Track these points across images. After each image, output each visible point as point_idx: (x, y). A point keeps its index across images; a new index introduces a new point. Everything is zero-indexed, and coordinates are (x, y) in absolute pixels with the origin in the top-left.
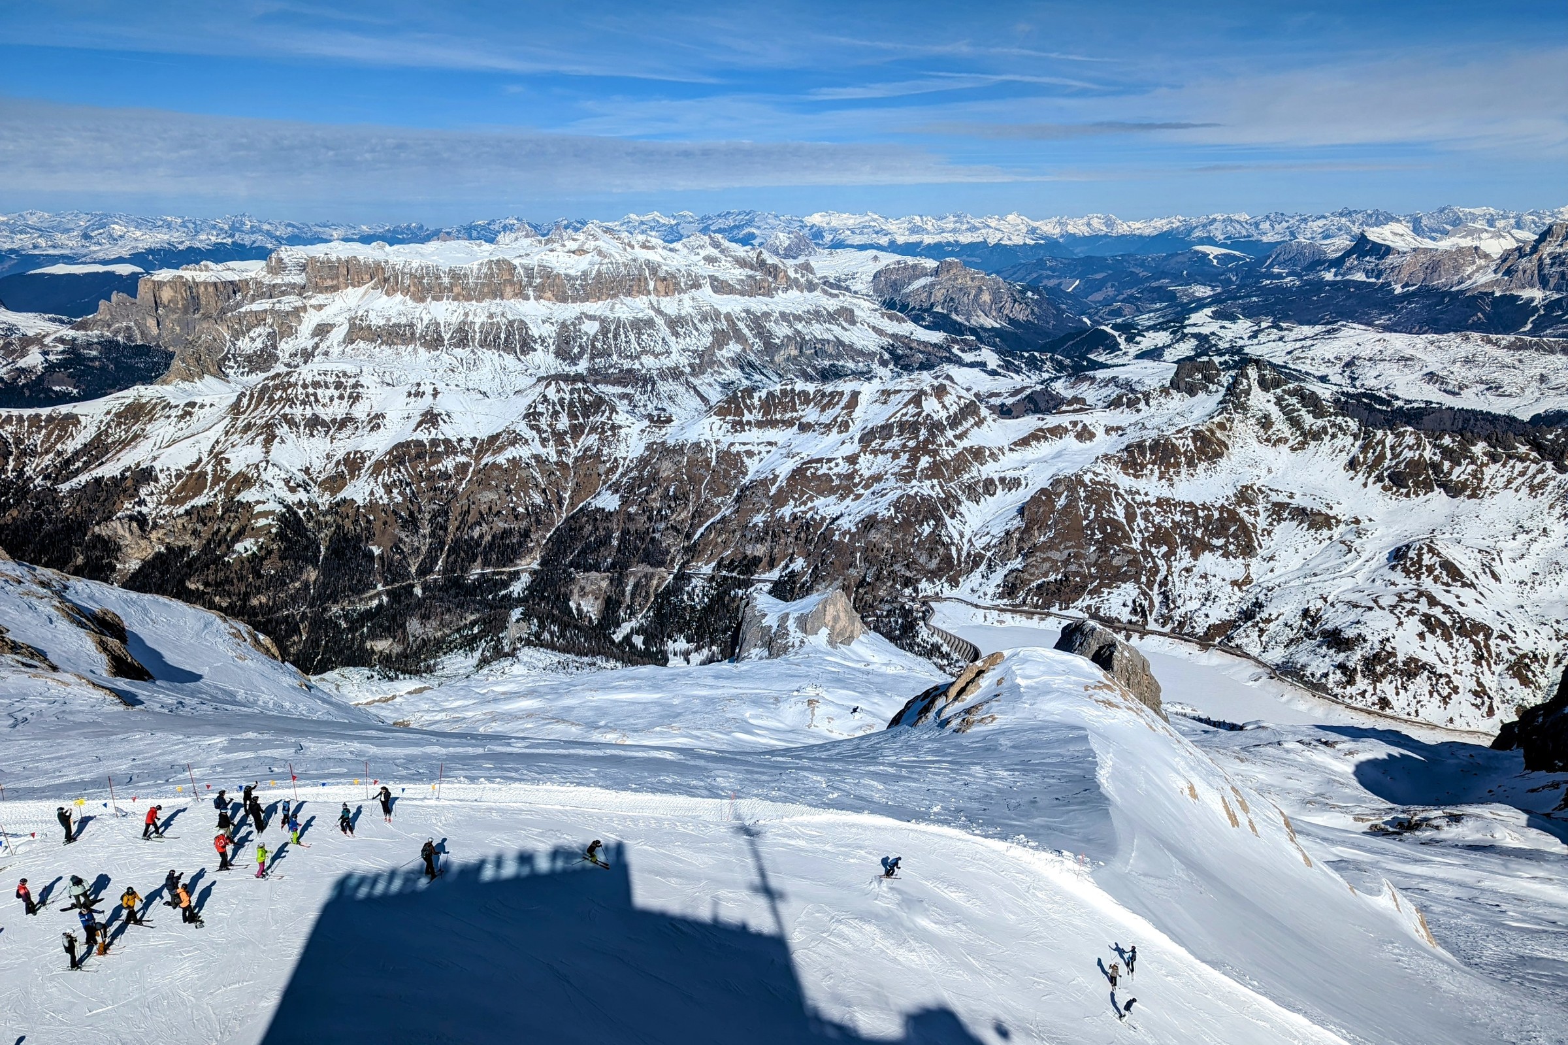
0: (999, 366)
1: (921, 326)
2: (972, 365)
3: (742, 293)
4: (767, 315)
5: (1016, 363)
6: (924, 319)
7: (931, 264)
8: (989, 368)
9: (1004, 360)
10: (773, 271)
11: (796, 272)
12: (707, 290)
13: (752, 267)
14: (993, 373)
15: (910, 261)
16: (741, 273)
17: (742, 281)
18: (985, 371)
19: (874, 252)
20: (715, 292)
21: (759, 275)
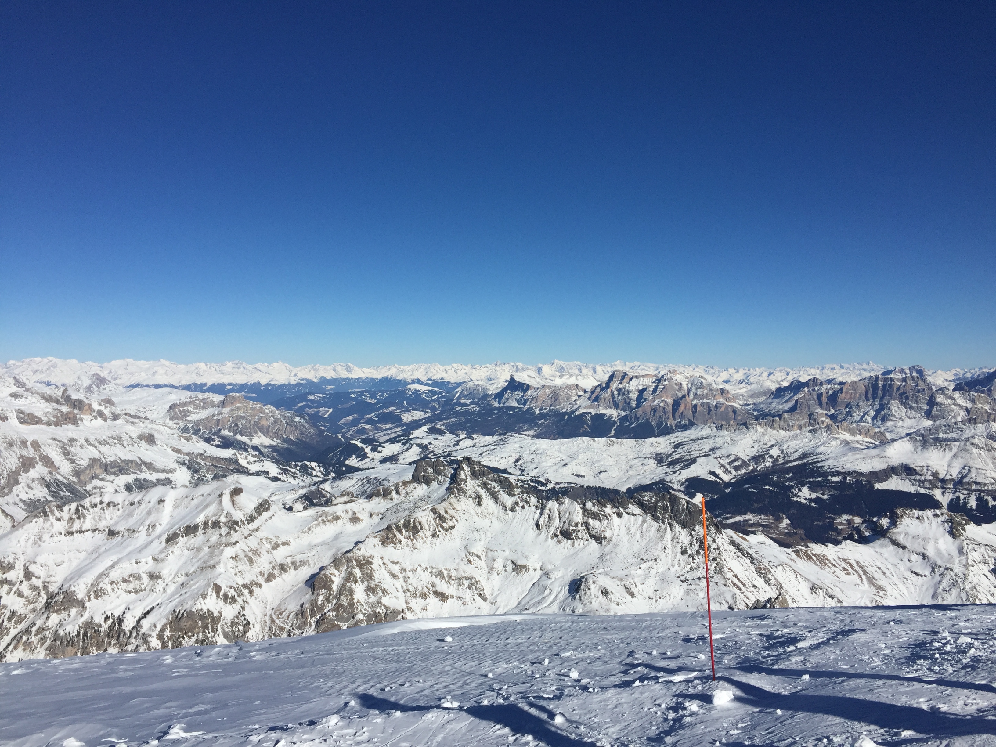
0: (279, 473)
1: (212, 445)
2: (258, 474)
3: (48, 424)
4: (72, 441)
5: (292, 470)
6: (213, 440)
7: (217, 398)
8: (271, 476)
9: (281, 469)
10: (78, 404)
11: (100, 404)
12: (14, 421)
13: (57, 402)
14: (275, 479)
15: (201, 396)
16: (48, 407)
17: (48, 413)
18: (269, 478)
19: (169, 389)
20: (21, 423)
21: (65, 409)
